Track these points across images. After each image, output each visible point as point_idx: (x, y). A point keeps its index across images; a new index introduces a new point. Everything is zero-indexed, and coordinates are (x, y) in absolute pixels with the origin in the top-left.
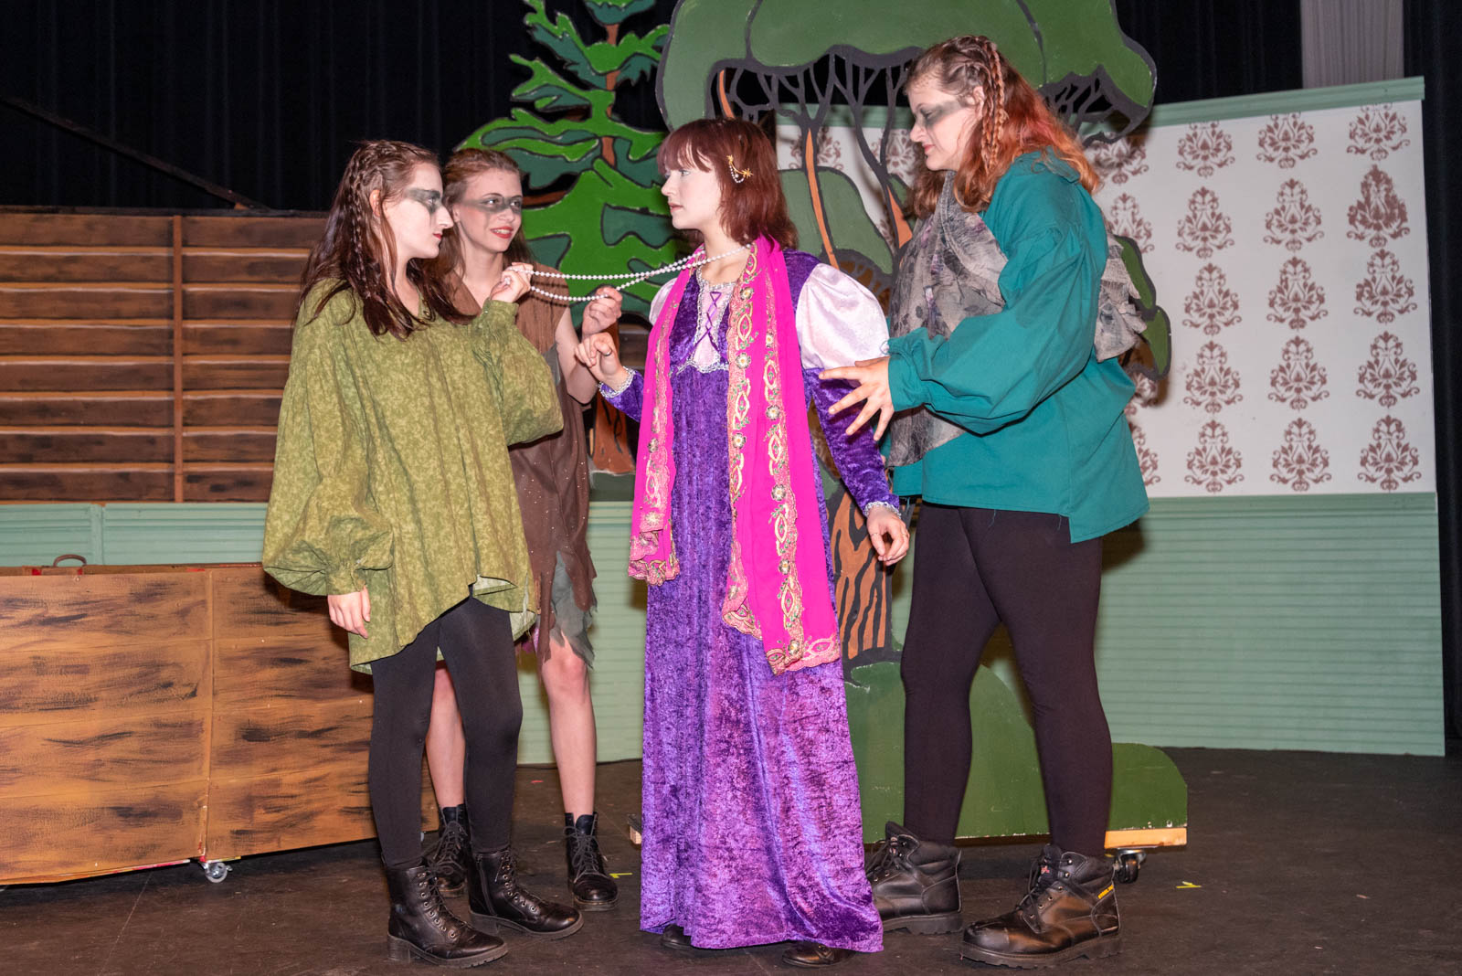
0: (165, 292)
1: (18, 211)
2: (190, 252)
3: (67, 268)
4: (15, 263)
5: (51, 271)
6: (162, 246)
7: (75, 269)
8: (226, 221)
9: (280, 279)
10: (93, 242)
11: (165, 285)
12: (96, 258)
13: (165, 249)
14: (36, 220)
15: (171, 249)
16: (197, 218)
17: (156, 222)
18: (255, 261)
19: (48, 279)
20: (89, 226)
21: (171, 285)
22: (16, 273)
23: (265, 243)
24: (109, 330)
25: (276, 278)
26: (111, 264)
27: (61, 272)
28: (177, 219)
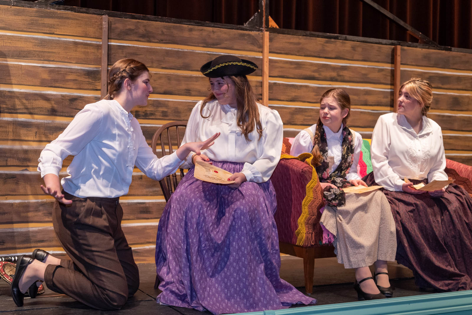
0: (389, 90)
1: (318, 36)
2: (403, 68)
3: (341, 73)
4: (315, 68)
5: (334, 74)
6: (388, 63)
7: (346, 74)
8: (419, 51)
9: (443, 87)
10: (355, 58)
11: (389, 87)
12: (356, 68)
13: (390, 65)
14: (327, 42)
15: (393, 65)
16: (406, 48)
17: (387, 49)
18: (431, 75)
19: (332, 79)
20: (354, 48)
21: (393, 87)
22: (316, 75)
23: (436, 65)
24: (361, 112)
25: (440, 85)
26: (363, 72)
27: (339, 75)
28: (399, 47)
